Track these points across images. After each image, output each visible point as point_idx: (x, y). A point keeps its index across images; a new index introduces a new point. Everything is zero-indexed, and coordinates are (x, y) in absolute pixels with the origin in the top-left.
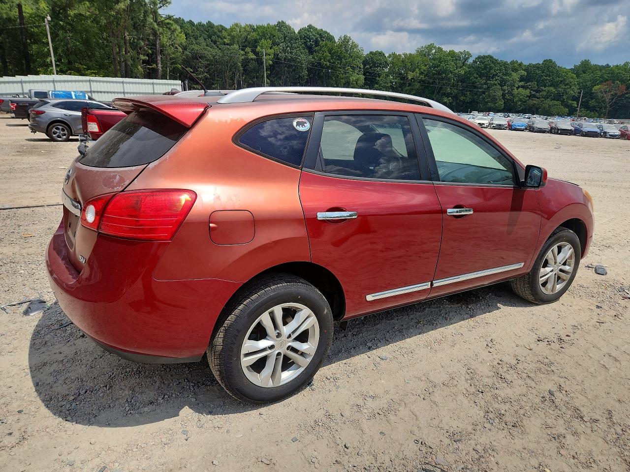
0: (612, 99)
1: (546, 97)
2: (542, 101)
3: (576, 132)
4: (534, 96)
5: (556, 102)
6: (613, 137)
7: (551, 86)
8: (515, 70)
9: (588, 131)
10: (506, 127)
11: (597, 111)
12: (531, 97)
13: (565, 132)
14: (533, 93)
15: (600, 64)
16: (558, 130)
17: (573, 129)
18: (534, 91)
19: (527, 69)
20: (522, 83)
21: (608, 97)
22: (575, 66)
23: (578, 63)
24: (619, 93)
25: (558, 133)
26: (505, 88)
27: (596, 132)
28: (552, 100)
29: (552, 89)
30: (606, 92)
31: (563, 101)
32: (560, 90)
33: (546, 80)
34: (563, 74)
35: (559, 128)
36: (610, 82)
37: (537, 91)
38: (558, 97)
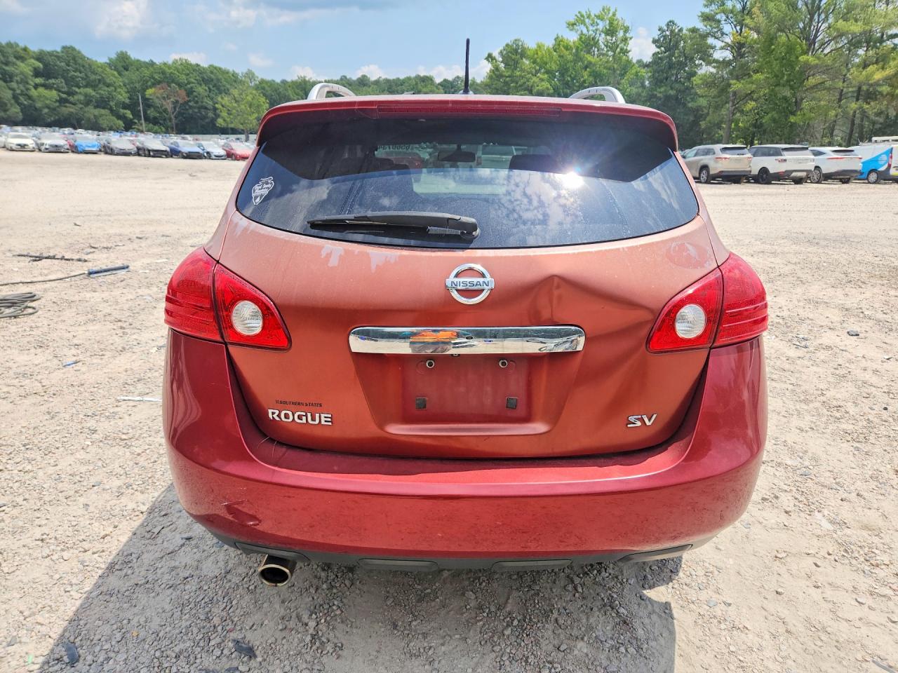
0: (175, 110)
1: (87, 103)
2: (81, 108)
3: (174, 153)
4: (66, 101)
5: (103, 111)
6: (219, 157)
7: (86, 86)
8: (20, 58)
9: (189, 152)
10: (68, 149)
11: (161, 124)
12: (62, 101)
13: (158, 154)
14: (64, 96)
15: (142, 59)
16: (149, 151)
17: (168, 149)
18: (63, 93)
19: (40, 57)
20: (38, 80)
21: (169, 105)
22: (110, 59)
23: (114, 56)
24: (181, 101)
25: (149, 156)
26: (14, 85)
27: (199, 153)
28: (96, 107)
29: (89, 91)
30: (164, 98)
31: (111, 110)
32: (102, 92)
33: (77, 77)
34: (100, 70)
35: (150, 149)
36: (164, 85)
37: (69, 93)
38: (102, 103)
